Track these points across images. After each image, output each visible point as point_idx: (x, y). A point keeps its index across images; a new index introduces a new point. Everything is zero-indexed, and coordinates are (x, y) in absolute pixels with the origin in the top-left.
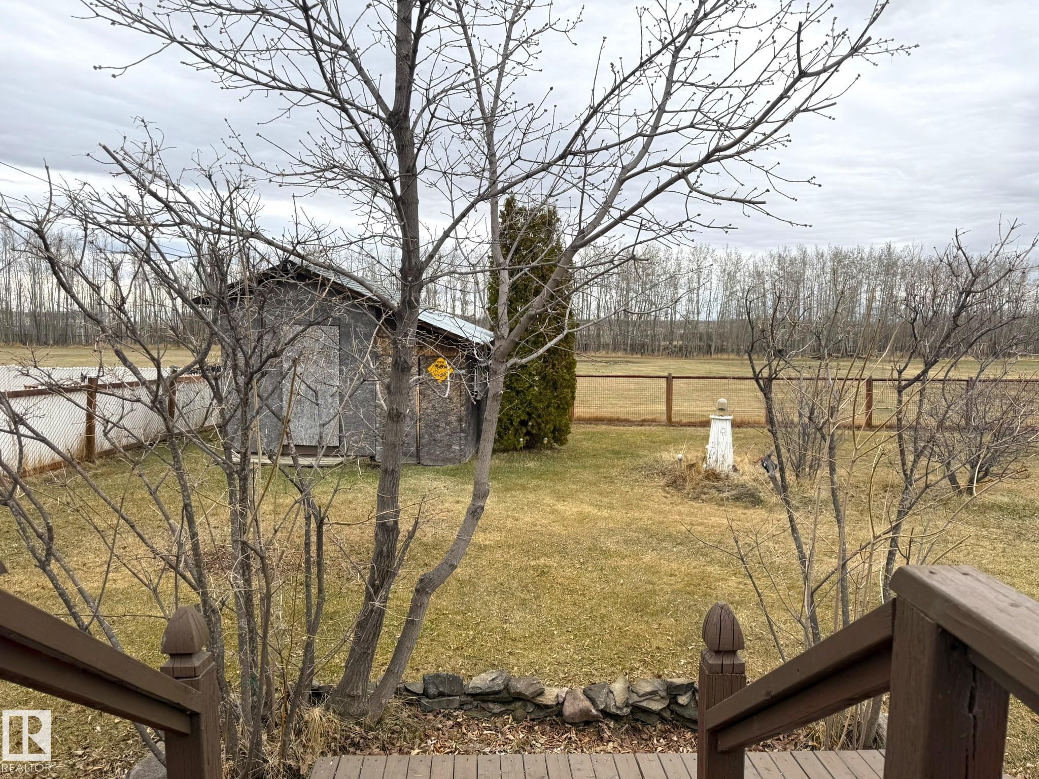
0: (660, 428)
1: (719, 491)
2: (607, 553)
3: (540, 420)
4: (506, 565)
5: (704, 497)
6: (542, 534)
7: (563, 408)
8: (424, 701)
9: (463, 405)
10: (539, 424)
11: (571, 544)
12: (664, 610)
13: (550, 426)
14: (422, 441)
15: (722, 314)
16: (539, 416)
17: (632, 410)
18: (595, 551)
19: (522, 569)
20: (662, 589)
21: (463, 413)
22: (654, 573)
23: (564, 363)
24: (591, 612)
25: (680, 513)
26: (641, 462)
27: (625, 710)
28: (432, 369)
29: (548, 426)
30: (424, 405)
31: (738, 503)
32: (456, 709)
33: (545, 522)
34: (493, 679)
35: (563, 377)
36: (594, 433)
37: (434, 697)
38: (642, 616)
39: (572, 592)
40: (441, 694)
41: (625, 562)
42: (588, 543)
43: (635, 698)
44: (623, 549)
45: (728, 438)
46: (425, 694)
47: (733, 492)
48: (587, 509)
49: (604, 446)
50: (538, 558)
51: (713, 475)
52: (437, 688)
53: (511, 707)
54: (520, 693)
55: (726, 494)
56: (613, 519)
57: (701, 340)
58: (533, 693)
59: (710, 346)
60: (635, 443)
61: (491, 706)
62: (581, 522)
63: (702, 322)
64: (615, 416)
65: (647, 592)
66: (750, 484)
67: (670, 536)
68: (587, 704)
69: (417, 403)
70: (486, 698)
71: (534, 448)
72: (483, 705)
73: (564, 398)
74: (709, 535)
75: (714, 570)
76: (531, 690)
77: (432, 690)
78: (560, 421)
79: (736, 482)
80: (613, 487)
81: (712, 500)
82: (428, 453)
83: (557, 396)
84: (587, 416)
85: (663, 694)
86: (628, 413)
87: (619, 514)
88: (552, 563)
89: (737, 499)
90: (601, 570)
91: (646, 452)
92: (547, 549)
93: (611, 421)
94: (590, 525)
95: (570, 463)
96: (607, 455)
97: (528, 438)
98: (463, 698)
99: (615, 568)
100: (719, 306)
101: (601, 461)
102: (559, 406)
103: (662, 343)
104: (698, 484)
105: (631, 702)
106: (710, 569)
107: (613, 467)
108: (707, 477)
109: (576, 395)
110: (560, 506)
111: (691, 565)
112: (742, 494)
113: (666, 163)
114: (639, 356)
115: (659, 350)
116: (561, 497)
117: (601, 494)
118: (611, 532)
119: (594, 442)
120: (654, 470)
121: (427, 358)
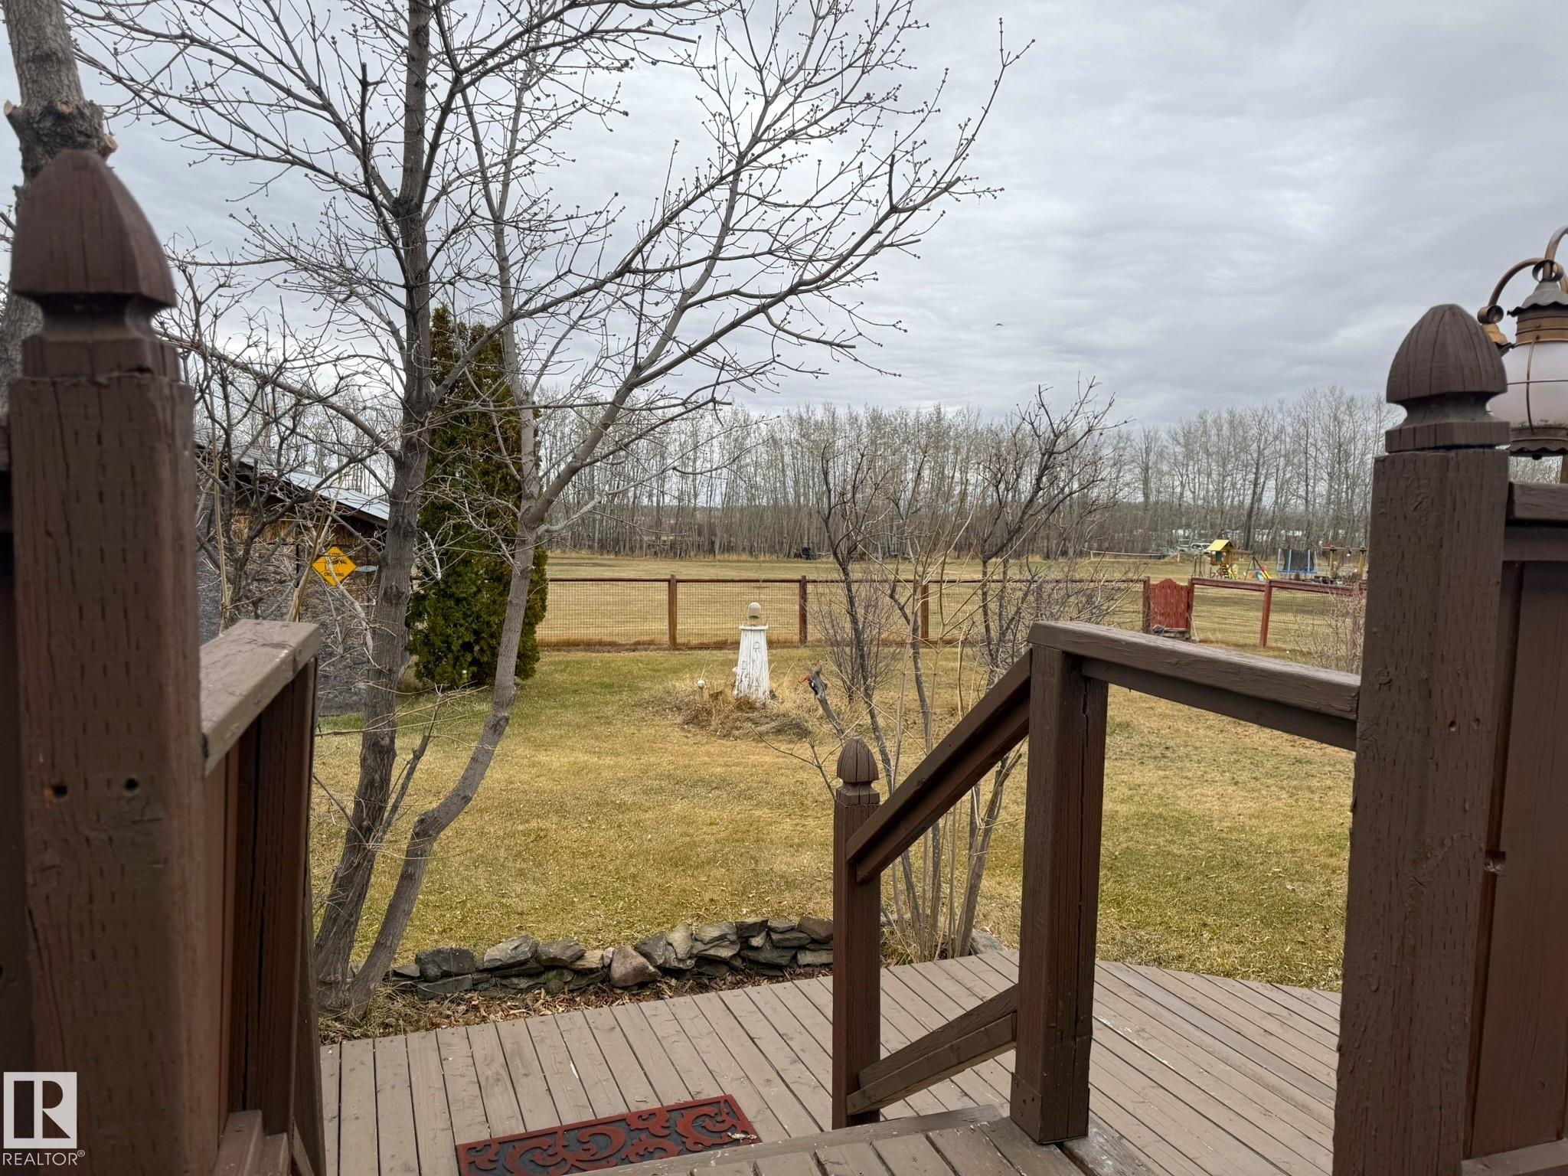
0: (662, 653)
1: (756, 724)
2: (621, 807)
4: (482, 833)
5: (737, 733)
6: (525, 792)
8: (422, 986)
11: (570, 801)
12: (712, 861)
15: (728, 497)
16: (492, 635)
17: (616, 630)
18: (604, 806)
19: (507, 835)
20: (703, 840)
22: (688, 824)
24: (617, 873)
25: (708, 754)
26: (646, 695)
27: (688, 962)
31: (780, 737)
32: (467, 991)
33: (525, 777)
34: (516, 948)
36: (567, 662)
37: (436, 979)
38: (684, 870)
39: (585, 855)
40: (446, 975)
41: (650, 815)
42: (595, 796)
43: (700, 946)
44: (642, 799)
45: (763, 654)
46: (423, 977)
47: (774, 724)
48: (583, 758)
49: (587, 679)
50: (527, 821)
51: (745, 705)
52: (439, 967)
53: (542, 979)
54: (554, 959)
55: (763, 728)
56: (621, 767)
57: (700, 534)
58: (571, 957)
59: (713, 543)
60: (630, 672)
61: (515, 981)
62: (577, 773)
63: (699, 509)
64: (596, 638)
65: (684, 845)
66: (793, 713)
67: (702, 780)
68: (642, 960)
70: (507, 972)
71: (483, 683)
72: (504, 982)
74: (751, 775)
75: (763, 813)
76: (569, 953)
77: (433, 971)
79: (775, 711)
80: (612, 729)
81: (746, 735)
84: (554, 639)
85: (733, 938)
86: (611, 634)
87: (628, 761)
88: (548, 825)
89: (779, 731)
90: (619, 826)
91: (648, 684)
92: (537, 810)
93: (589, 645)
94: (592, 776)
95: (542, 702)
96: (594, 689)
97: (474, 669)
98: (476, 976)
99: (638, 822)
100: (724, 486)
101: (587, 698)
103: (646, 538)
104: (727, 717)
105: (695, 952)
106: (758, 813)
107: (606, 704)
108: (739, 708)
109: (548, 601)
110: (542, 757)
111: (734, 811)
112: (785, 725)
113: (737, 292)
114: (612, 556)
115: (641, 547)
116: (540, 746)
117: (597, 738)
118: (622, 783)
119: (571, 673)
120: (663, 705)
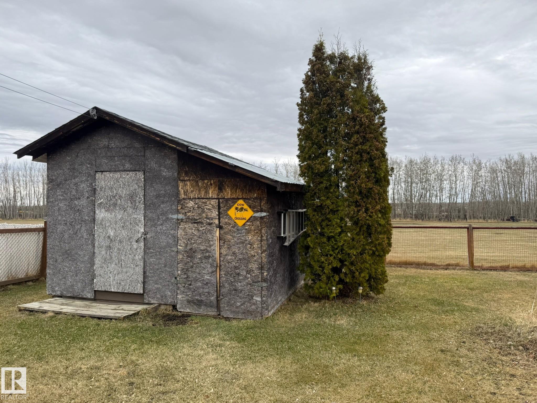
0: (466, 272)
3: (353, 268)
7: (379, 256)
9: (264, 251)
10: (352, 273)
13: (365, 275)
14: (223, 290)
16: (352, 264)
17: (431, 255)
21: (265, 260)
23: (378, 207)
28: (232, 212)
29: (363, 275)
30: (224, 251)
35: (377, 222)
57: (459, 211)
64: (421, 261)
69: (217, 249)
71: (348, 296)
73: (379, 244)
78: (376, 269)
82: (229, 304)
83: (372, 242)
84: (397, 260)
97: (341, 286)
102: (374, 253)
109: (393, 241)
121: (227, 200)
